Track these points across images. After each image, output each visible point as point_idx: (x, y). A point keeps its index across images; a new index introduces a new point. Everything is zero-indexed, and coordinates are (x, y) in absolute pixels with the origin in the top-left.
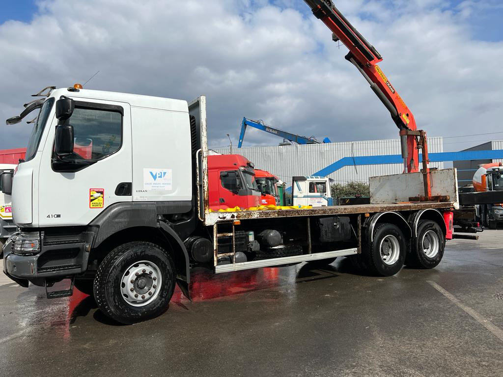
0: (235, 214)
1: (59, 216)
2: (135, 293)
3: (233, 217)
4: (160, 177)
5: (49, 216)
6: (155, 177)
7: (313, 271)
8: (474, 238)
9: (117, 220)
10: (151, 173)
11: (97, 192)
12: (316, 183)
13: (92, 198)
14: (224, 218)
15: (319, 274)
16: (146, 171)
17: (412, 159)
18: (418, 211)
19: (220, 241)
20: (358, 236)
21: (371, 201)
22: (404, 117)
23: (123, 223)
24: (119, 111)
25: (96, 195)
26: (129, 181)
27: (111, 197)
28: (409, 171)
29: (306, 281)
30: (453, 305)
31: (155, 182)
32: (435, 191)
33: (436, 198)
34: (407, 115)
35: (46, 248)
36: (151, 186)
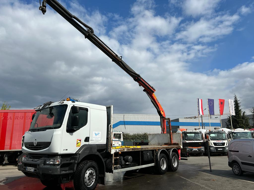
0: (120, 150)
1: (67, 150)
2: (89, 181)
3: (119, 150)
4: (98, 135)
5: (64, 150)
6: (96, 135)
7: (133, 174)
8: (186, 159)
9: (85, 152)
10: (95, 133)
11: (79, 141)
12: (117, 134)
13: (77, 143)
14: (117, 151)
15: (136, 175)
16: (94, 132)
17: (164, 128)
18: (171, 149)
19: (115, 160)
20: (154, 159)
21: (149, 144)
22: (162, 112)
23: (87, 153)
24: (87, 110)
25: (79, 142)
26: (88, 136)
27: (83, 143)
28: (163, 133)
29: (135, 177)
30: (191, 182)
31: (96, 137)
32: (174, 141)
33: (175, 144)
34: (163, 111)
35: (63, 163)
36: (95, 138)
